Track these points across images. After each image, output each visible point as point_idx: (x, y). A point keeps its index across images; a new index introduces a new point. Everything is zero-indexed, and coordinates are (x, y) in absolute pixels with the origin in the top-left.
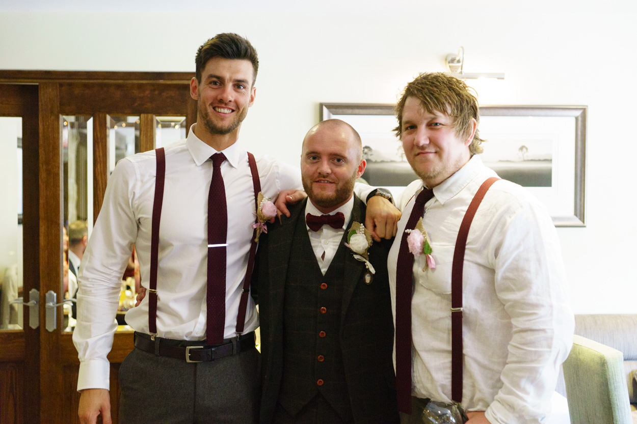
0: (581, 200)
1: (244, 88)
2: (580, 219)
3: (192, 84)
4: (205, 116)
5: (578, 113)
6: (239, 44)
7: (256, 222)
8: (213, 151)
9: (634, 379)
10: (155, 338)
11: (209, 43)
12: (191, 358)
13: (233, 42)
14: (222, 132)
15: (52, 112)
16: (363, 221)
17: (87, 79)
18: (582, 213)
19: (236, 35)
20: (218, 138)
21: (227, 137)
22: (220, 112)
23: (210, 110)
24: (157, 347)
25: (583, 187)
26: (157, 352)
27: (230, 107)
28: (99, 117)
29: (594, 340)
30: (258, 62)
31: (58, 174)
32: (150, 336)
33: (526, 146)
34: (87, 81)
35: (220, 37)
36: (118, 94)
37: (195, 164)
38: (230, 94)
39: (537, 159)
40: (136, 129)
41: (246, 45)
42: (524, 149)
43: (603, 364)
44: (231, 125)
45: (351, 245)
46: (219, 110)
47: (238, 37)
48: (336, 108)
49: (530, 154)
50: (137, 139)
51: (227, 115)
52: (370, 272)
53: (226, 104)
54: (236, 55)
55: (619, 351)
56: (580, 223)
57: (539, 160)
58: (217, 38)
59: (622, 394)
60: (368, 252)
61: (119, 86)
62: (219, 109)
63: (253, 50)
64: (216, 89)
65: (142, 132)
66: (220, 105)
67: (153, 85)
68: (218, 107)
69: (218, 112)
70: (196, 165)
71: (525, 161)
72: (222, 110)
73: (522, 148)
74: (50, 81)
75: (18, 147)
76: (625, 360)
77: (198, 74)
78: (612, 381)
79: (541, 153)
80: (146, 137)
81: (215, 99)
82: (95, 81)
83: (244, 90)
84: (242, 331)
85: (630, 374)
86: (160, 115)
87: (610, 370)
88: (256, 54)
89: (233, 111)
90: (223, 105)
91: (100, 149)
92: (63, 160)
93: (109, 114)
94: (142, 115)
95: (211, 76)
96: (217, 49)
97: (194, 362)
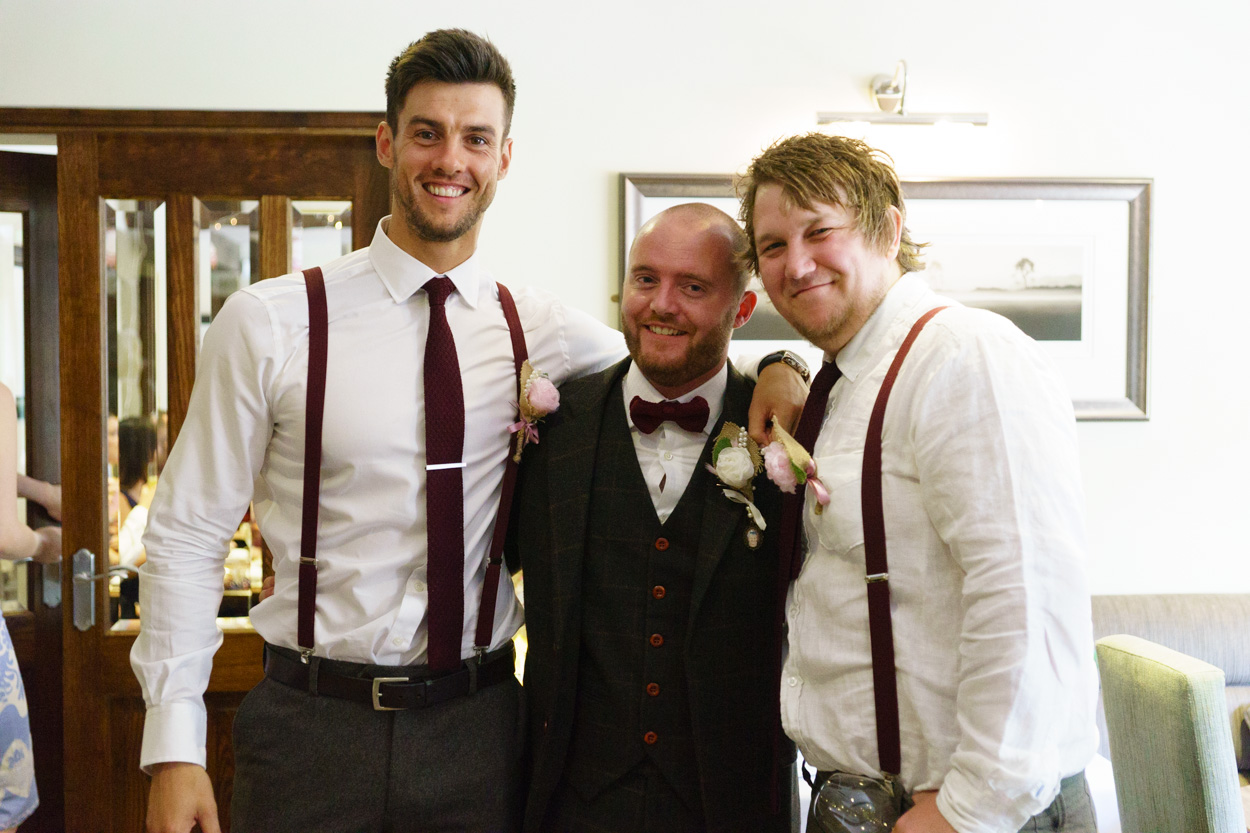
0: (1139, 366)
1: (485, 143)
2: (1138, 405)
3: (379, 136)
4: (408, 203)
5: (1134, 193)
6: (471, 50)
7: (517, 419)
8: (430, 274)
9: (1244, 723)
10: (310, 658)
11: (411, 52)
12: (382, 701)
13: (459, 48)
14: (444, 236)
15: (84, 192)
16: (744, 422)
17: (154, 125)
18: (1142, 393)
19: (466, 32)
20: (437, 248)
21: (455, 246)
22: (438, 196)
23: (417, 189)
24: (314, 676)
25: (1143, 340)
26: (313, 687)
27: (458, 183)
28: (178, 202)
29: (1165, 645)
30: (514, 87)
31: (96, 317)
32: (297, 655)
33: (1031, 259)
34: (153, 130)
35: (433, 37)
36: (216, 155)
37: (391, 300)
38: (457, 156)
39: (1052, 285)
40: (252, 229)
41: (487, 52)
42: (1027, 266)
43: (1184, 692)
44: (463, 221)
45: (720, 468)
46: (437, 191)
47: (469, 37)
48: (651, 184)
49: (1039, 276)
50: (254, 247)
51: (454, 202)
52: (755, 526)
53: (450, 178)
54: (467, 74)
55: (1214, 668)
56: (1136, 412)
57: (1057, 288)
58: (427, 40)
59: (1221, 754)
60: (753, 484)
61: (216, 141)
62: (437, 189)
63: (502, 63)
64: (429, 146)
65: (264, 233)
66: (439, 180)
67: (286, 138)
68: (436, 184)
69: (435, 195)
70: (395, 302)
71: (1028, 289)
72: (443, 191)
73: (1022, 264)
74: (79, 129)
75: (16, 263)
76: (1228, 684)
77: (391, 115)
78: (1201, 727)
79: (1060, 273)
80: (273, 243)
81: (428, 166)
82: (171, 130)
83: (485, 147)
84: (489, 643)
85: (1235, 713)
86: (301, 197)
87: (1198, 706)
88: (510, 72)
89: (466, 190)
90: (445, 180)
91: (181, 264)
92: (106, 292)
93: (199, 195)
94: (265, 199)
95: (416, 120)
96: (429, 65)
97: (389, 709)
